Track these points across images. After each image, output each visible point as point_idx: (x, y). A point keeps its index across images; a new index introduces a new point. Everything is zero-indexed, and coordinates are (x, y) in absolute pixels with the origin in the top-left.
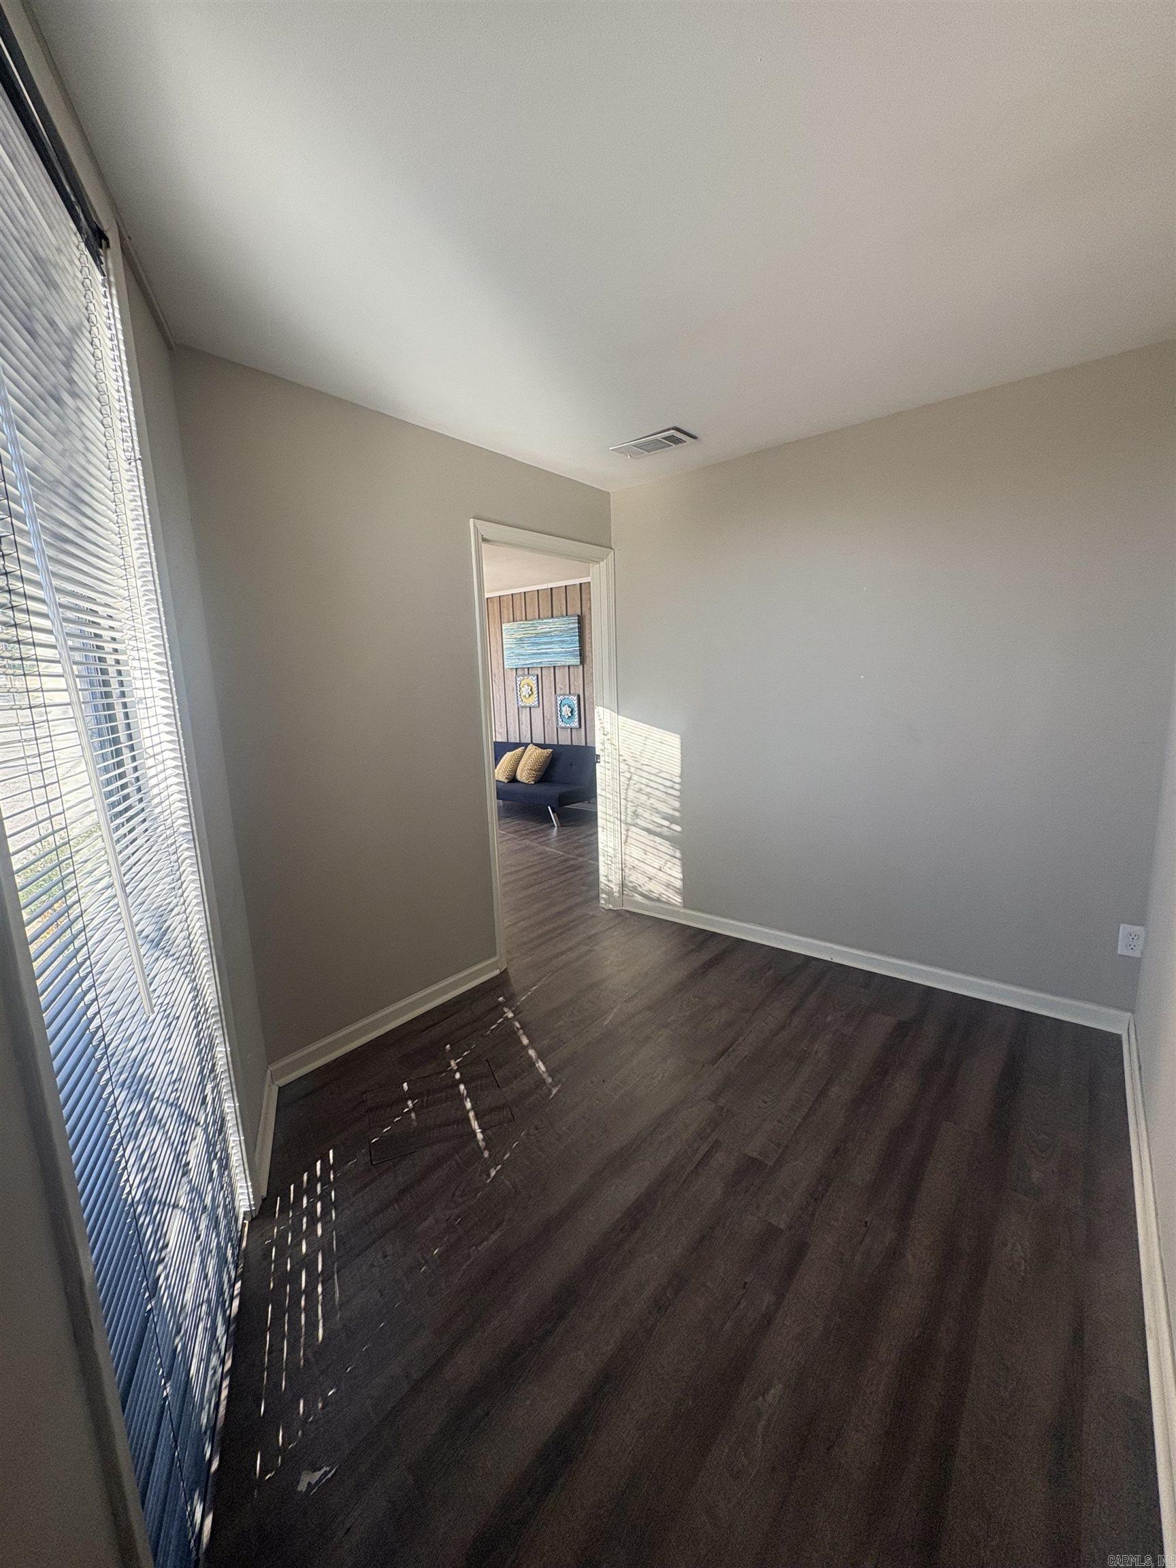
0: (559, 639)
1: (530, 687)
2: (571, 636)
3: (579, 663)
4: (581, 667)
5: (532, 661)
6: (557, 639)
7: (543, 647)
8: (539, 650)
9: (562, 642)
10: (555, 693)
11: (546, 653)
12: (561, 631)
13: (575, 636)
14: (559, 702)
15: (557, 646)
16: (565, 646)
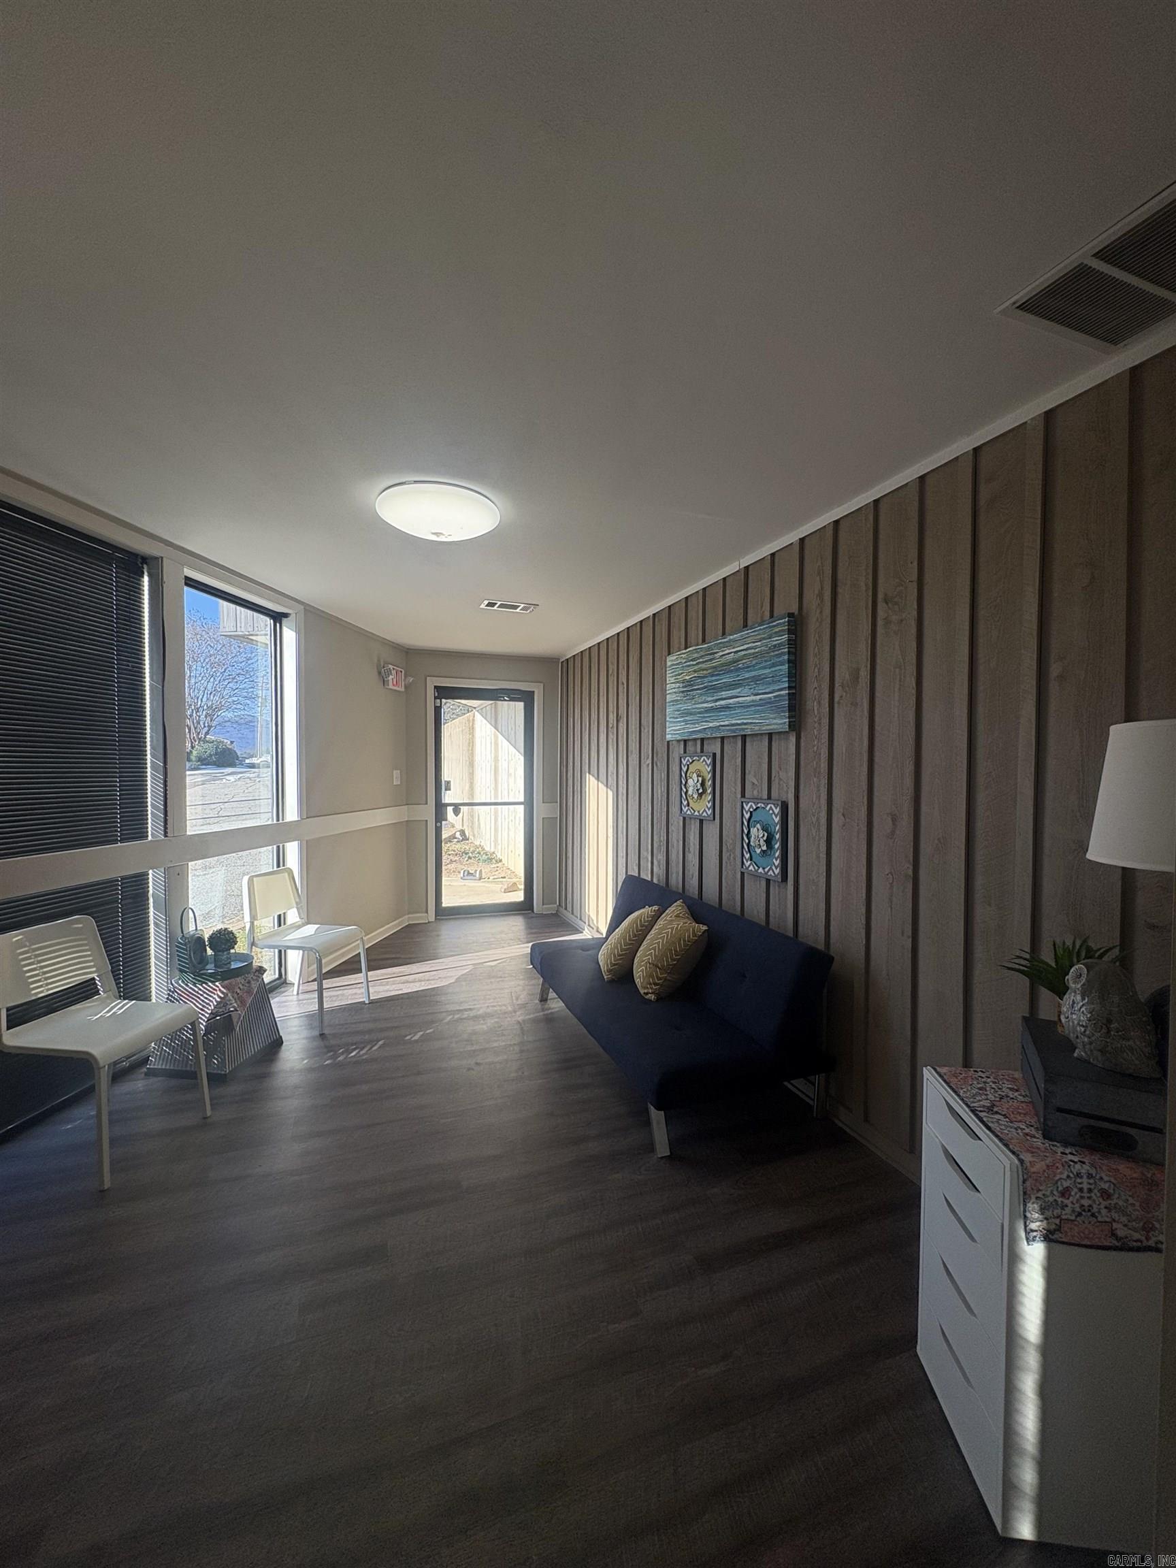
0: (753, 674)
1: (700, 779)
2: (773, 665)
3: (786, 728)
4: (793, 739)
5: (706, 725)
6: (747, 675)
7: (724, 694)
8: (717, 701)
9: (756, 679)
10: (743, 795)
11: (727, 707)
12: (755, 656)
13: (782, 664)
14: (747, 816)
15: (746, 690)
16: (761, 689)
